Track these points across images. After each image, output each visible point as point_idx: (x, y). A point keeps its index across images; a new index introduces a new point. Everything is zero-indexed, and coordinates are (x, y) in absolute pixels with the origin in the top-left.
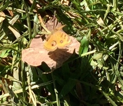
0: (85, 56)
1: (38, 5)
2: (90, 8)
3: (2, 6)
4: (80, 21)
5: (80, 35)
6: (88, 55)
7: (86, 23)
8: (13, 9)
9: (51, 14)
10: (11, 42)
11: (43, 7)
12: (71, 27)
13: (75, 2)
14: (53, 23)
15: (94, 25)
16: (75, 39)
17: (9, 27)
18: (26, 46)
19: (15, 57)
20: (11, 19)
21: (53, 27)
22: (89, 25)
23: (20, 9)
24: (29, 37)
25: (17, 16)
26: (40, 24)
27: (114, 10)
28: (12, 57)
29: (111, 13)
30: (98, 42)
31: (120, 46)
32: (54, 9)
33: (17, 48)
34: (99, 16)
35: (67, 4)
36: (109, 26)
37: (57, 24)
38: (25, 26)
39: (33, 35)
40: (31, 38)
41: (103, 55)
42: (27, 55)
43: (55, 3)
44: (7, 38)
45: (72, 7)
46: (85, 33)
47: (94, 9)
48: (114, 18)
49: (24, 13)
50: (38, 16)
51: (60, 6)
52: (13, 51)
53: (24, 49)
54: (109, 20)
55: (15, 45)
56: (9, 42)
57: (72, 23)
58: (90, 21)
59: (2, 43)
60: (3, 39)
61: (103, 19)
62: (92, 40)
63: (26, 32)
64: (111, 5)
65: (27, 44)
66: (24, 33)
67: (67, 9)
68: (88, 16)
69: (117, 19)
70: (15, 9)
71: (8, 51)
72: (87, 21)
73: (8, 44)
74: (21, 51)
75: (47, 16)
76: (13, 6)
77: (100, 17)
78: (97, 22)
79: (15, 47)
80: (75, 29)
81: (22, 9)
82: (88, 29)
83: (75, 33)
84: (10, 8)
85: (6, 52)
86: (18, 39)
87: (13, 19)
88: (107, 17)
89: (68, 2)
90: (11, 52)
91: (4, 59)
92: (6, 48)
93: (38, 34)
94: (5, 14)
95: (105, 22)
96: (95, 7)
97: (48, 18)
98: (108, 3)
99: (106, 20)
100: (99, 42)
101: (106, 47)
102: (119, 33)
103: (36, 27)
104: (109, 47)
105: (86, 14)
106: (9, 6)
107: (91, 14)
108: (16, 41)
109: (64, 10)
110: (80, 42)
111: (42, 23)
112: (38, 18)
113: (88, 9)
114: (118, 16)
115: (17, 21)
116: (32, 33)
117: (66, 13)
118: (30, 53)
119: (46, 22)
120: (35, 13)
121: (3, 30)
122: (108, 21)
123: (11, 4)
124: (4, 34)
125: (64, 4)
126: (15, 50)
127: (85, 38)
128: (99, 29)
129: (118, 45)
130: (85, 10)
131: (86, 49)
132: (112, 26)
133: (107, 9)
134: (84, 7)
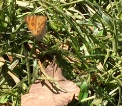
0: (85, 102)
1: (37, 50)
2: (90, 52)
3: (1, 51)
4: (80, 66)
5: (79, 80)
6: (88, 101)
7: (86, 68)
8: (12, 54)
9: (51, 59)
10: (11, 87)
11: (42, 52)
12: (70, 72)
13: (74, 47)
14: (53, 68)
15: (93, 70)
16: (75, 84)
17: (9, 72)
18: (26, 92)
19: (14, 102)
20: (11, 64)
21: (52, 72)
22: (88, 70)
23: (20, 54)
24: (29, 83)
25: (17, 61)
26: (40, 69)
27: (114, 54)
28: (12, 102)
29: (110, 58)
30: (97, 87)
31: (120, 91)
32: (54, 54)
33: (16, 94)
34: (98, 61)
35: (67, 49)
36: (109, 71)
37: (57, 69)
38: (24, 71)
39: (33, 80)
40: (31, 83)
41: (103, 100)
42: (26, 101)
43: (55, 48)
44: (7, 83)
45: (72, 51)
46: (85, 78)
47: (93, 54)
48: (114, 62)
49: (23, 58)
50: (38, 61)
51: (60, 51)
52: (12, 97)
53: (23, 94)
54: (109, 64)
55: (14, 90)
56: (8, 87)
57: (72, 68)
58: (90, 66)
59: (2, 89)
60: (3, 84)
61: (102, 64)
62: (92, 86)
63: (26, 77)
64: (111, 50)
65: (26, 90)
66: (24, 78)
67: (67, 54)
68: (88, 61)
69: (117, 64)
70: (14, 54)
71: (8, 97)
72: (87, 66)
73: (8, 90)
74: (20, 97)
75: (47, 61)
76: (12, 51)
77: (100, 62)
78: (97, 67)
79: (15, 92)
80: (74, 74)
81: (22, 53)
82: (88, 74)
83: (75, 78)
84: (10, 53)
85: (6, 98)
86: (17, 84)
87: (13, 64)
88: (107, 62)
89: (68, 47)
90: (10, 98)
91: (3, 104)
92: (5, 93)
93: (37, 79)
94: (5, 59)
95: (105, 67)
96: (94, 52)
97: (48, 63)
98: (107, 48)
99: (105, 65)
100: (99, 87)
101: (106, 92)
102: (119, 78)
103: (36, 72)
104: (108, 92)
105: (85, 59)
106: (8, 51)
107: (91, 59)
108: (16, 86)
109: (64, 54)
110: (80, 87)
111: (42, 68)
112: (38, 63)
113: (87, 54)
114: (117, 61)
115: (17, 66)
116: (32, 78)
117: (66, 58)
118: (30, 99)
119: (46, 67)
120: (34, 58)
121: (2, 75)
122: (107, 66)
123: (10, 49)
124: (4, 79)
125: (64, 48)
126: (14, 96)
127: (85, 83)
128: (99, 74)
129: (118, 90)
130: (84, 55)
131: (86, 95)
132: (112, 71)
133: (106, 54)
134: (84, 52)
